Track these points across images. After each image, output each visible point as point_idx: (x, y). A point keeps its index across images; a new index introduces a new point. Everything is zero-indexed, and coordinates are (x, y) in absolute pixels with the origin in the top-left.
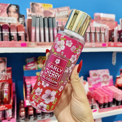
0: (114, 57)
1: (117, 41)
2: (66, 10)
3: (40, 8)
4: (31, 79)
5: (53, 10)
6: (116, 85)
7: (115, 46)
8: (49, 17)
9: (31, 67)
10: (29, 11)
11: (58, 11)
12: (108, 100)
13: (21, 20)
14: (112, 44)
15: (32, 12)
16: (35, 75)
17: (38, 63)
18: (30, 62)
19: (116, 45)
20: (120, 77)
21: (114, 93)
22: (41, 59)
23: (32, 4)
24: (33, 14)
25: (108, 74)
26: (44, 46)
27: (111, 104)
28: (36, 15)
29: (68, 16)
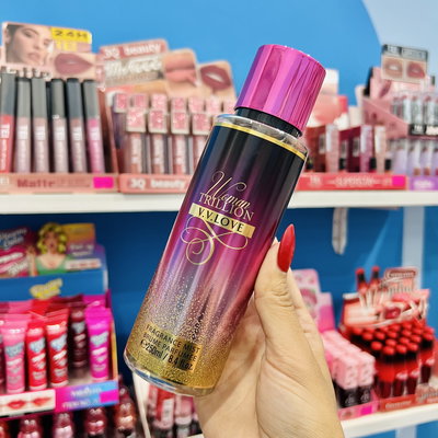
0: (340, 223)
1: (336, 166)
2: (151, 53)
3: (41, 45)
6: (343, 329)
7: (327, 187)
9: (12, 265)
11: (124, 57)
14: (315, 178)
15: (8, 60)
16: (27, 297)
17: (38, 252)
18: (7, 249)
19: (332, 182)
20: (356, 301)
21: (331, 360)
22: (51, 234)
23: (9, 26)
24: (11, 66)
25: (315, 287)
26: (48, 189)
28: (25, 70)
29: (160, 75)
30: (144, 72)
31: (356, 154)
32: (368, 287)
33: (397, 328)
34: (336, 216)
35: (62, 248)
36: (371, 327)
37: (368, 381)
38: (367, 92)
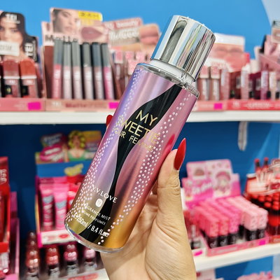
0: (243, 131)
1: (247, 96)
2: (133, 27)
3: (73, 22)
4: (53, 183)
5: (103, 26)
6: (246, 195)
7: (243, 108)
8: (93, 43)
9: (54, 155)
10: (48, 26)
11: (116, 29)
12: (227, 229)
13: (29, 48)
14: (236, 103)
15: (54, 31)
16: (63, 174)
17: (69, 148)
18: (50, 146)
19: (246, 106)
20: (254, 178)
21: (241, 213)
22: (76, 137)
23: (54, 10)
24: (56, 35)
25: (229, 170)
27: (234, 238)
28: (64, 37)
29: (138, 40)
30: (128, 38)
31: (258, 89)
32: (262, 170)
33: (278, 195)
34: (241, 127)
35: (83, 145)
36: (263, 194)
37: (263, 225)
38: (262, 51)
